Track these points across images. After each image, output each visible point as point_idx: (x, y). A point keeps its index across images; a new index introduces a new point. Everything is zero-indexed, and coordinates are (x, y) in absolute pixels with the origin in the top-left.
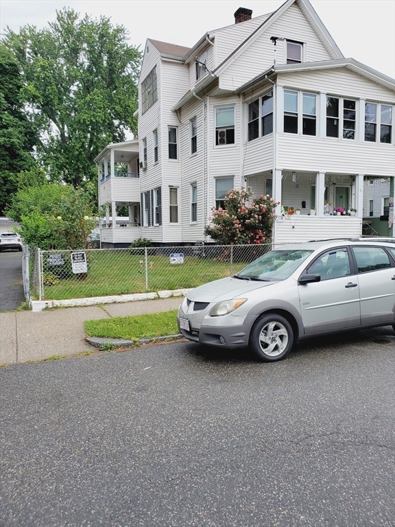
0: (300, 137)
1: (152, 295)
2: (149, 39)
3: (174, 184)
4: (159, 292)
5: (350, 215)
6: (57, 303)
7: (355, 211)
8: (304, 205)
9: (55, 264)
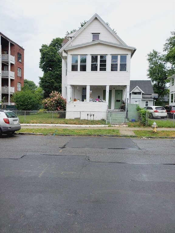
0: (79, 72)
8: (99, 97)
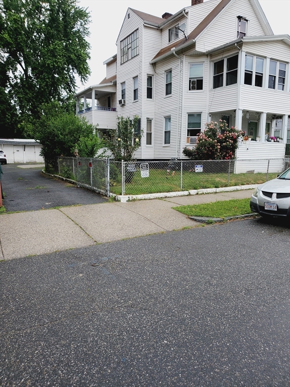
1: (186, 193)
2: (130, 9)
3: (150, 117)
4: (190, 191)
5: (278, 142)
6: (134, 197)
7: (282, 139)
9: (132, 171)
